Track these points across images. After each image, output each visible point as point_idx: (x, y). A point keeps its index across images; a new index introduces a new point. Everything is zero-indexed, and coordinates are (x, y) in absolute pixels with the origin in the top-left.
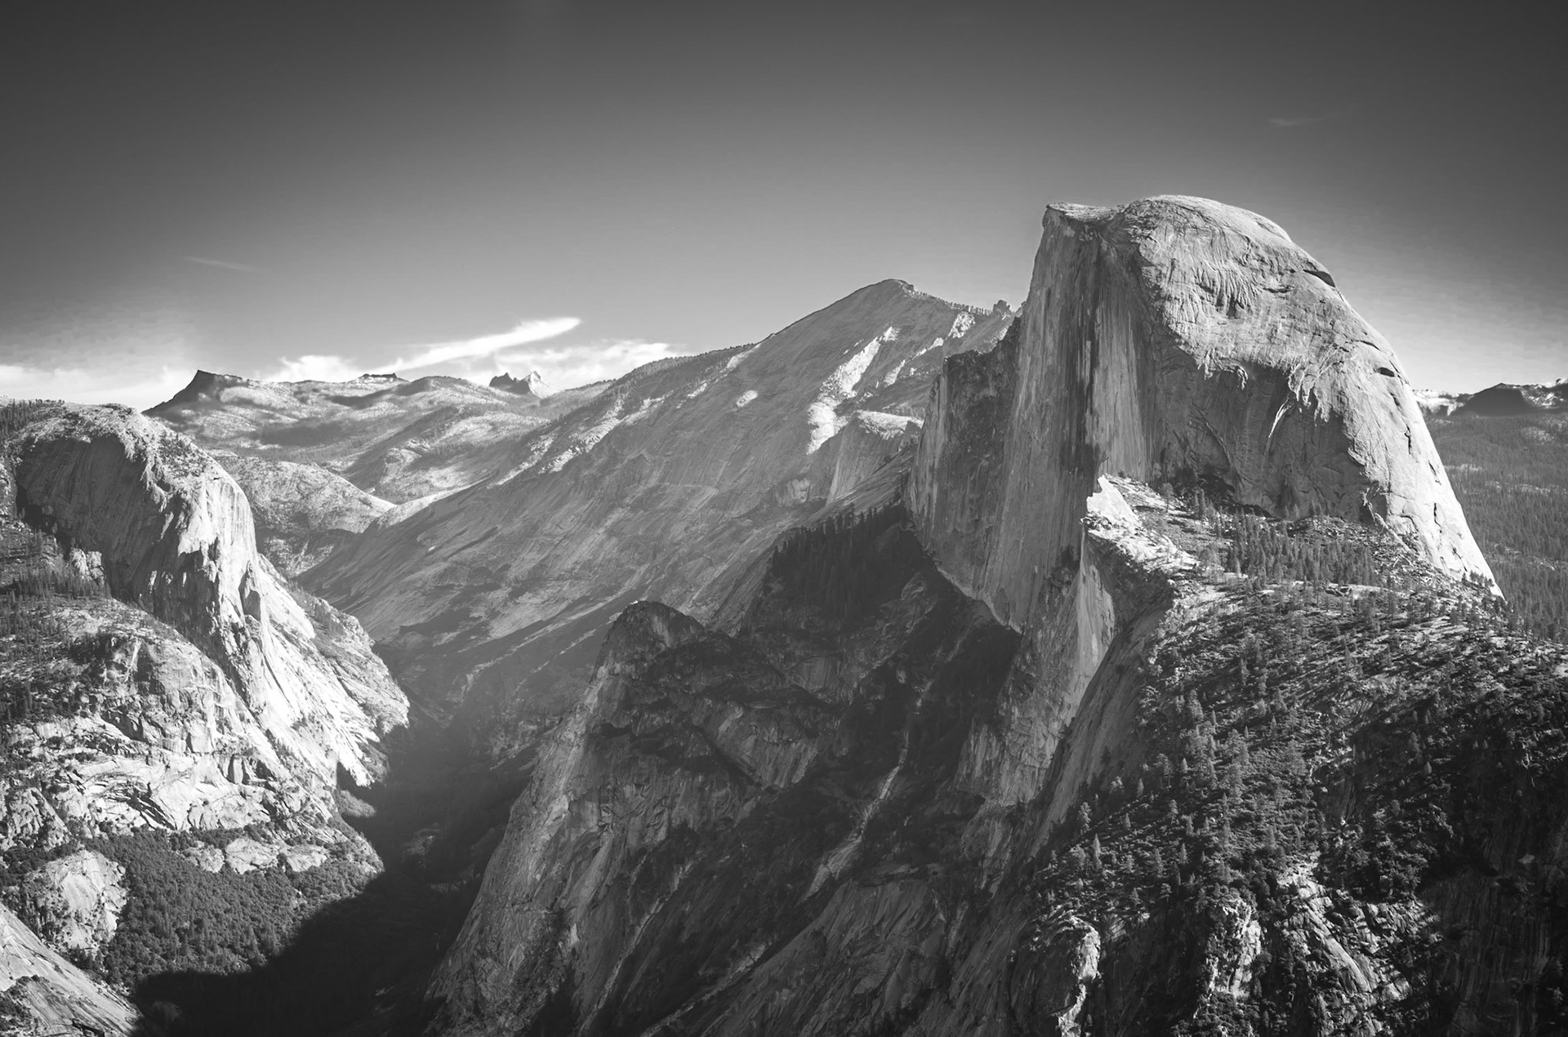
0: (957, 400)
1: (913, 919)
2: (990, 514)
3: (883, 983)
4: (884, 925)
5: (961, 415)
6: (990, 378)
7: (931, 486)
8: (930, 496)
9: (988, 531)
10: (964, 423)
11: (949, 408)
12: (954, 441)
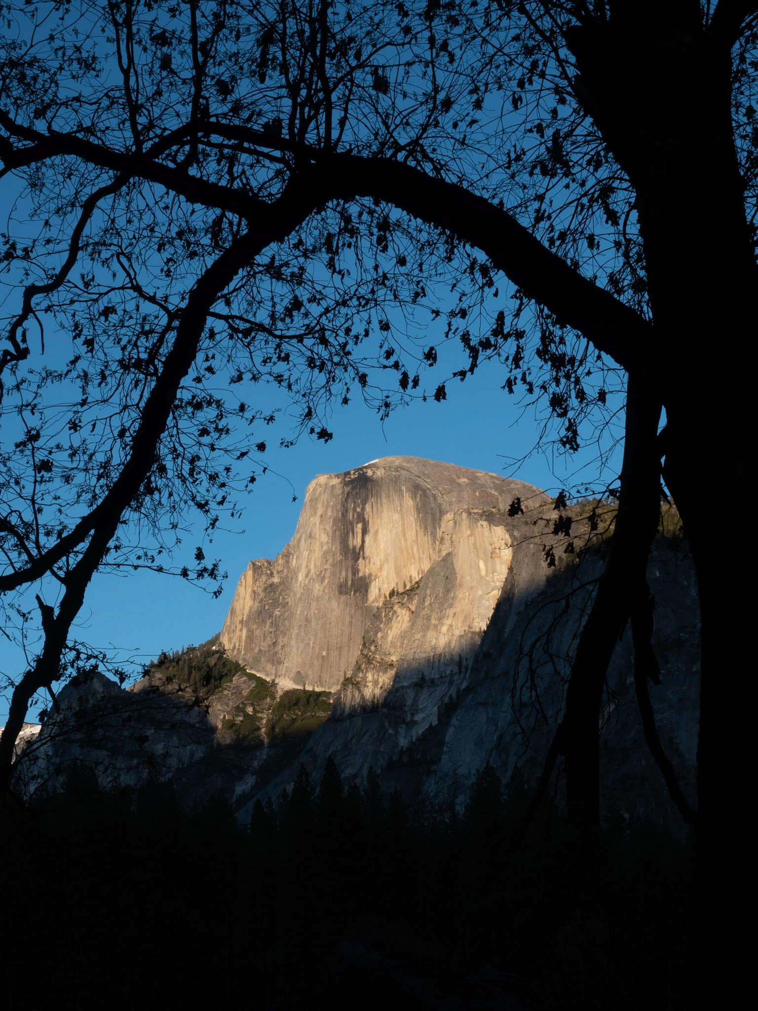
0: (258, 583)
1: (373, 734)
2: (283, 637)
3: (360, 770)
4: (354, 741)
5: (260, 590)
6: (275, 573)
7: (241, 630)
8: (240, 637)
9: (283, 647)
10: (262, 595)
11: (253, 587)
12: (257, 604)
